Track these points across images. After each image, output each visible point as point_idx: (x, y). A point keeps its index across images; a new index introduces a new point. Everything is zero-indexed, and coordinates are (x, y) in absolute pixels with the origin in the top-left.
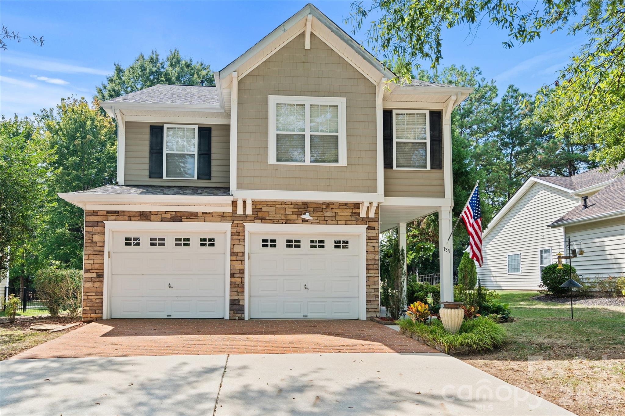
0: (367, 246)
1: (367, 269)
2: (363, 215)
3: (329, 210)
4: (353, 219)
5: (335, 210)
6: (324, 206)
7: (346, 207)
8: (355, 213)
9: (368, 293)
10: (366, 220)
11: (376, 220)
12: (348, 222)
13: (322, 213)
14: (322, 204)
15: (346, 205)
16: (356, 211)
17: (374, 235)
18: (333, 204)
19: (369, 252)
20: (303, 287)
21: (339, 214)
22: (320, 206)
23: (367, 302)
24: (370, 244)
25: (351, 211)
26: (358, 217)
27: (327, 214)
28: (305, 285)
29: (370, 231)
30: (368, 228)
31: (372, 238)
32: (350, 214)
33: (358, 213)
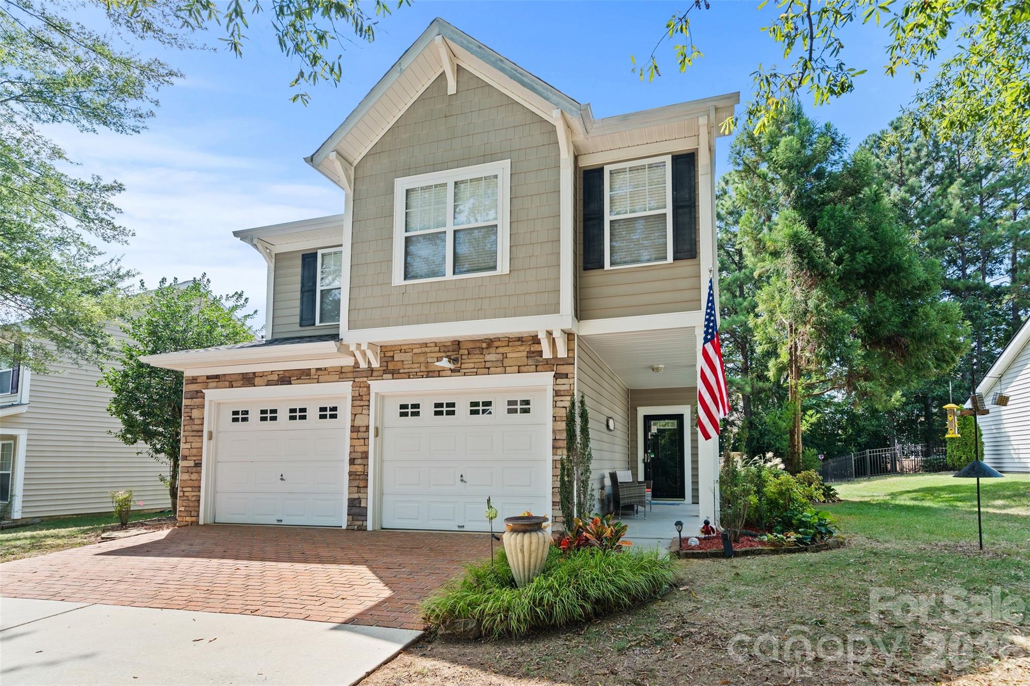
0: (555, 406)
1: (554, 448)
2: (547, 354)
3: (492, 350)
4: (530, 362)
5: (501, 350)
6: (484, 345)
7: (519, 343)
8: (533, 352)
9: (554, 490)
10: (553, 362)
11: (570, 361)
12: (522, 369)
13: (481, 356)
14: (481, 341)
15: (520, 339)
16: (535, 348)
17: (567, 387)
18: (499, 339)
19: (557, 418)
20: (459, 478)
21: (508, 355)
22: (478, 345)
23: (553, 505)
24: (559, 404)
25: (527, 350)
26: (539, 358)
27: (488, 358)
28: (462, 476)
29: (559, 381)
30: (557, 376)
31: (562, 393)
32: (525, 354)
33: (538, 351)
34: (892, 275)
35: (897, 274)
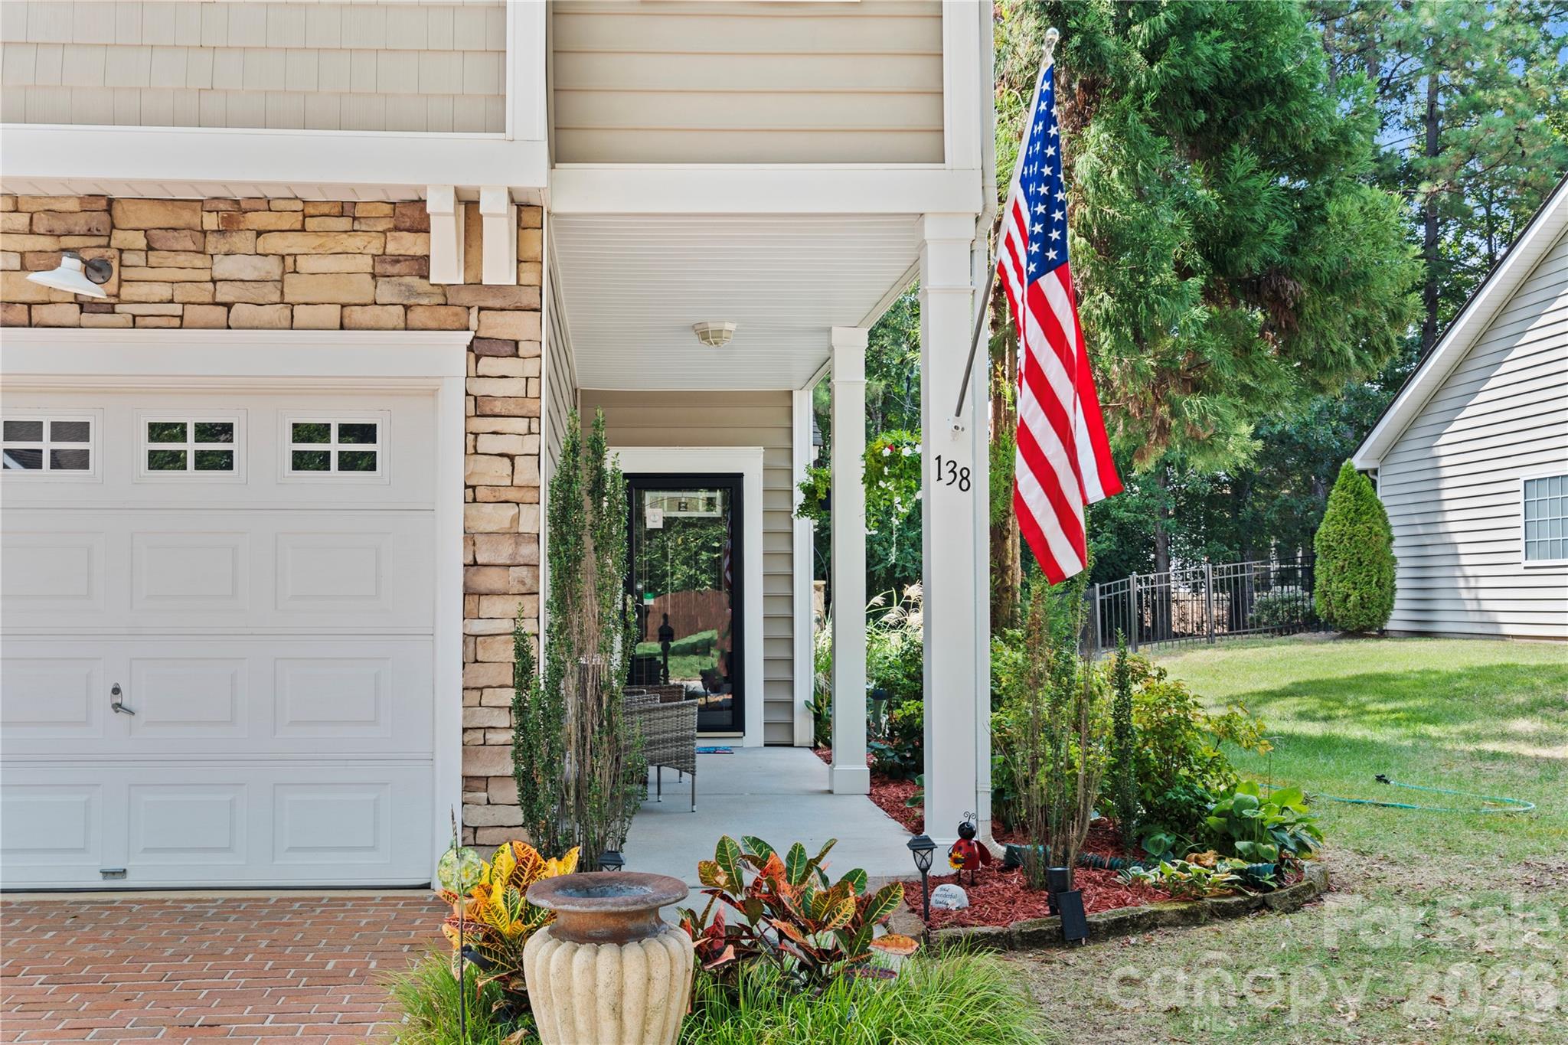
0: (472, 451)
1: (468, 593)
2: (446, 269)
3: (242, 241)
4: (386, 291)
5: (274, 243)
6: (211, 222)
7: (344, 223)
8: (396, 260)
9: (470, 735)
10: (466, 298)
11: (529, 298)
12: (356, 315)
13: (199, 261)
14: (201, 205)
15: (346, 210)
16: (407, 244)
17: (515, 388)
18: (267, 204)
19: (481, 493)
20: (108, 699)
21: (303, 264)
22: (187, 217)
23: (466, 789)
24: (486, 444)
25: (375, 247)
26: (415, 281)
27: (225, 267)
28: (116, 691)
29: (488, 365)
30: (479, 348)
31: (498, 407)
32: (365, 263)
33: (414, 258)
34: (1269, 107)
35: (1282, 103)
